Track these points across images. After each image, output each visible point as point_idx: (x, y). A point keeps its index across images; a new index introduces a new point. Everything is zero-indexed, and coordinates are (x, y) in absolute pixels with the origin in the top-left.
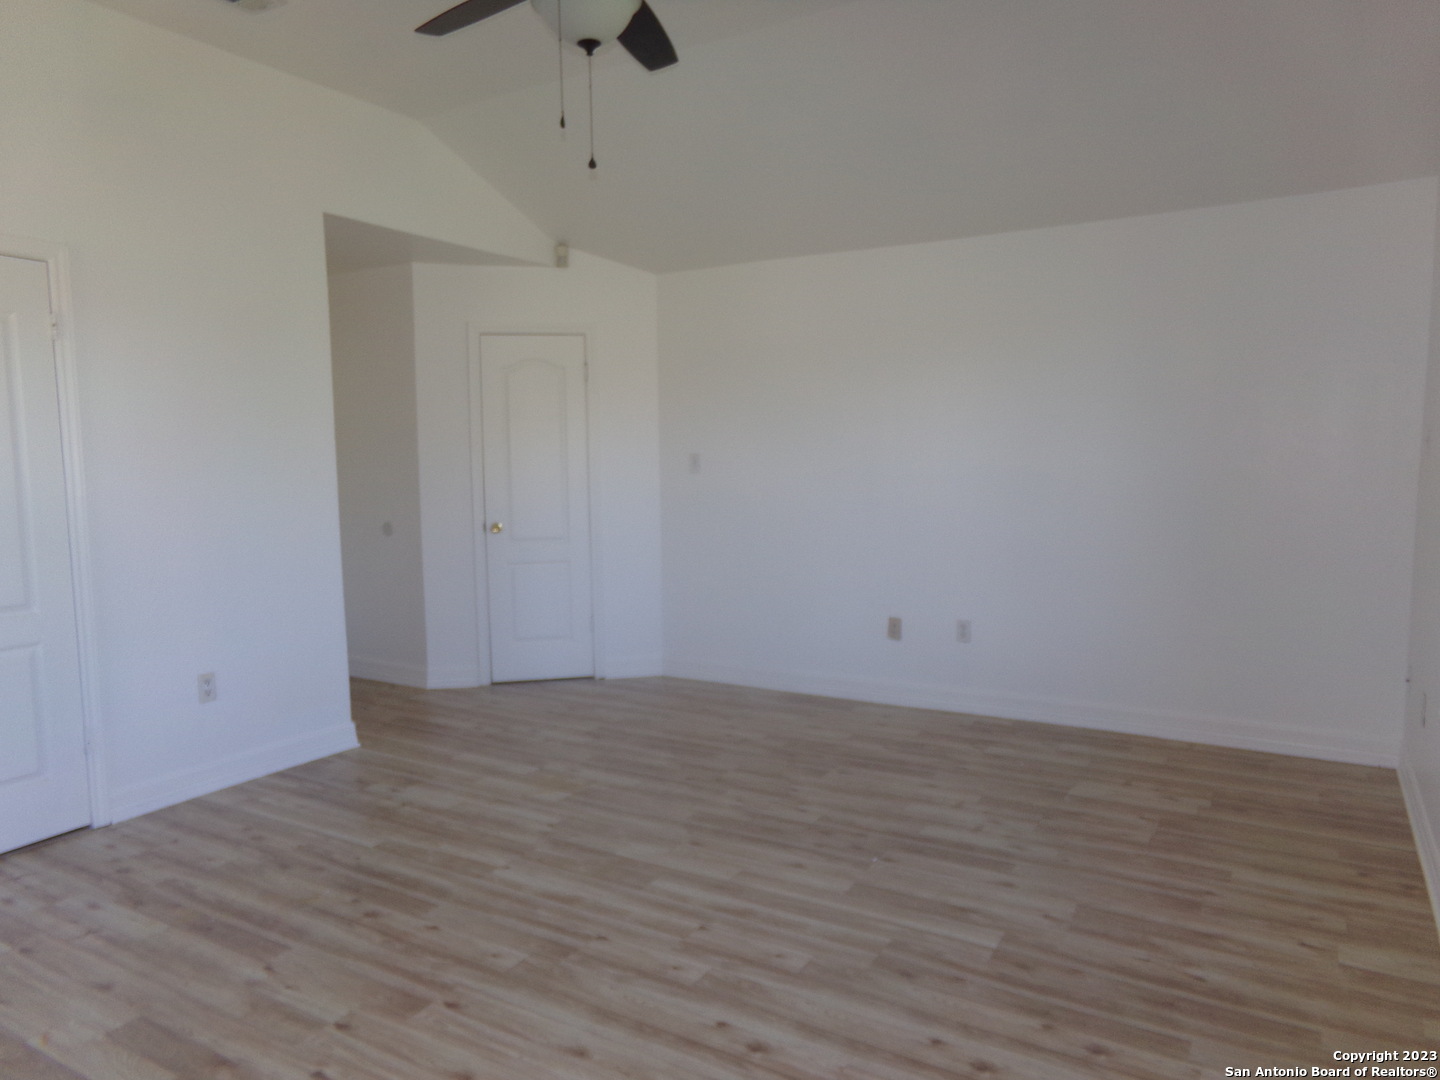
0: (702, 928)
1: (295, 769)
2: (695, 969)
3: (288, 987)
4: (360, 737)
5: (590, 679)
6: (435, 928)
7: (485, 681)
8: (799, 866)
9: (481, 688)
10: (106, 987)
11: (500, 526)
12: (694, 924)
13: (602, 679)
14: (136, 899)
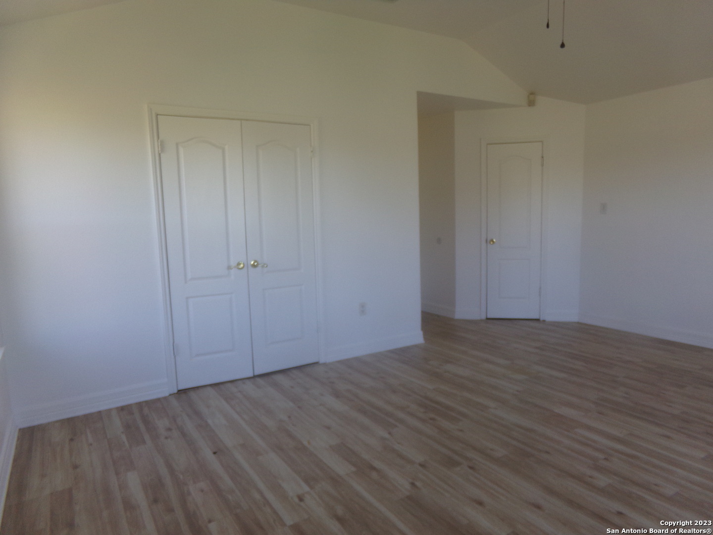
0: (606, 459)
1: (396, 349)
2: (602, 481)
3: (398, 443)
4: (425, 339)
5: (538, 320)
6: (461, 431)
7: (484, 317)
8: (668, 437)
9: (481, 320)
10: (328, 428)
11: (494, 240)
12: (601, 456)
13: (544, 321)
14: (337, 395)
